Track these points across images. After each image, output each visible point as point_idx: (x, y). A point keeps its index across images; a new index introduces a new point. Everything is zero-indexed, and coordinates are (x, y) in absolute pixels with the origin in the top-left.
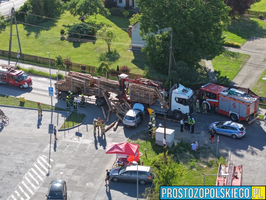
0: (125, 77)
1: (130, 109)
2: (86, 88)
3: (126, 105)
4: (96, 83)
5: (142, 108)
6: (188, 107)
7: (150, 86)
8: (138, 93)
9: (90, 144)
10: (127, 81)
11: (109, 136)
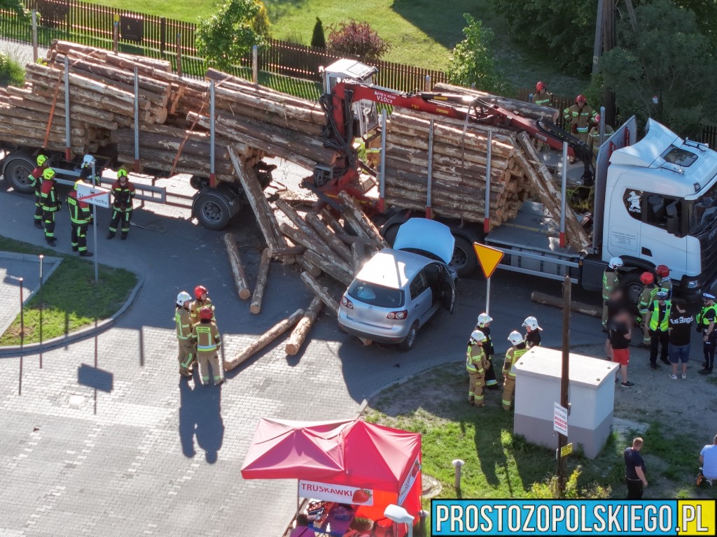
0: (355, 77)
1: (380, 248)
2: (142, 133)
3: (355, 227)
4: (196, 109)
5: (443, 243)
6: (691, 244)
7: (490, 129)
8: (424, 163)
9: (157, 427)
10: (364, 101)
11: (262, 389)
